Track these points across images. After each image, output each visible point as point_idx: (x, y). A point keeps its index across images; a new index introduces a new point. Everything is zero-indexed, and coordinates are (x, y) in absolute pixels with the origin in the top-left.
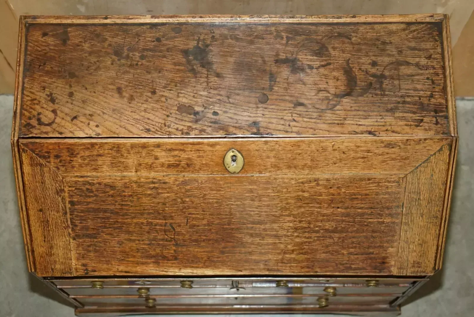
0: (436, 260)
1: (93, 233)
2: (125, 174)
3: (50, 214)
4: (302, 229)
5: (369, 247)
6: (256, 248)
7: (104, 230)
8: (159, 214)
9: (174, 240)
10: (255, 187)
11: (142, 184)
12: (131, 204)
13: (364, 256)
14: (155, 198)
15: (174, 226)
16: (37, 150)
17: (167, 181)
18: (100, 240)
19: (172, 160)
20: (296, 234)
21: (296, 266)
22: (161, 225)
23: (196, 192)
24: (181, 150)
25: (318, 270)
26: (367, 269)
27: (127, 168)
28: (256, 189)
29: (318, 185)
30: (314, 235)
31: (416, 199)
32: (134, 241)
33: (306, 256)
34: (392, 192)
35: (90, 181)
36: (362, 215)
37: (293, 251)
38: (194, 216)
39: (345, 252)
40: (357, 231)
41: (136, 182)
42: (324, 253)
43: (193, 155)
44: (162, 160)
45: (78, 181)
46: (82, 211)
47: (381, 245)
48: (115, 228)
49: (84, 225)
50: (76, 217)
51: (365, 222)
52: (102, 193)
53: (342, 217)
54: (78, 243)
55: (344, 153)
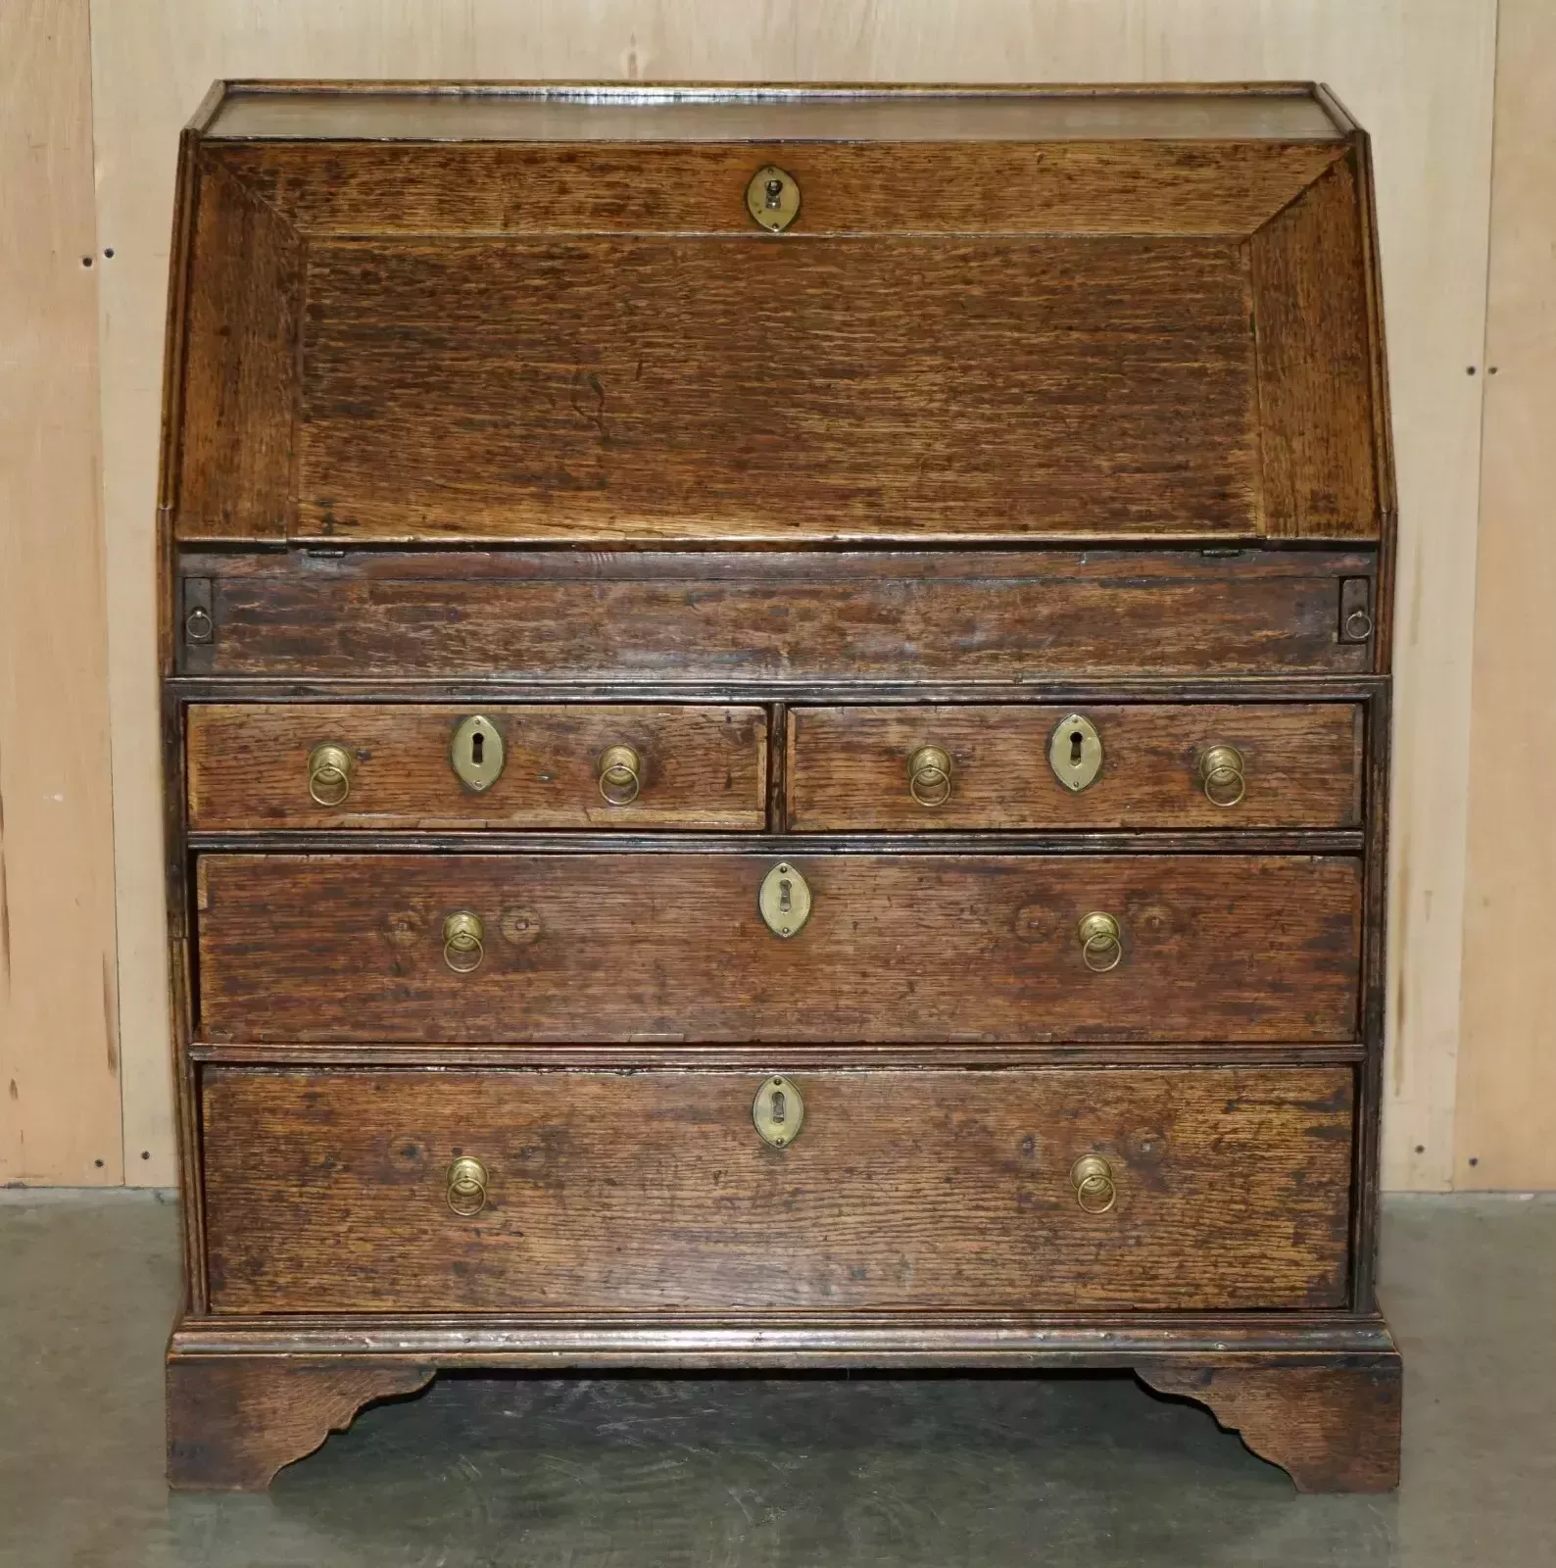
0: (1376, 489)
1: (364, 402)
2: (476, 231)
3: (247, 344)
4: (971, 392)
5: (1172, 449)
6: (840, 450)
7: (397, 391)
8: (561, 343)
9: (600, 425)
10: (834, 270)
11: (519, 260)
12: (484, 316)
13: (1160, 475)
14: (552, 298)
15: (602, 381)
16: (244, 167)
17: (590, 250)
18: (381, 422)
19: (607, 196)
20: (954, 408)
21: (963, 508)
22: (563, 379)
23: (669, 284)
24: (631, 168)
25: (1030, 521)
26: (1175, 518)
27: (480, 216)
28: (833, 276)
29: (1008, 264)
30: (1006, 410)
31: (1286, 306)
32: (480, 426)
33: (989, 476)
34: (1216, 284)
35: (376, 252)
36: (1141, 350)
37: (949, 459)
38: (659, 351)
39: (1105, 464)
40: (1131, 399)
41: (502, 254)
42: (1041, 466)
43: (663, 182)
44: (580, 196)
45: (343, 250)
46: (342, 336)
47: (1208, 439)
48: (428, 388)
49: (341, 375)
50: (321, 351)
51: (1152, 369)
52: (405, 284)
53: (1084, 354)
54: (315, 431)
55: (1070, 178)
